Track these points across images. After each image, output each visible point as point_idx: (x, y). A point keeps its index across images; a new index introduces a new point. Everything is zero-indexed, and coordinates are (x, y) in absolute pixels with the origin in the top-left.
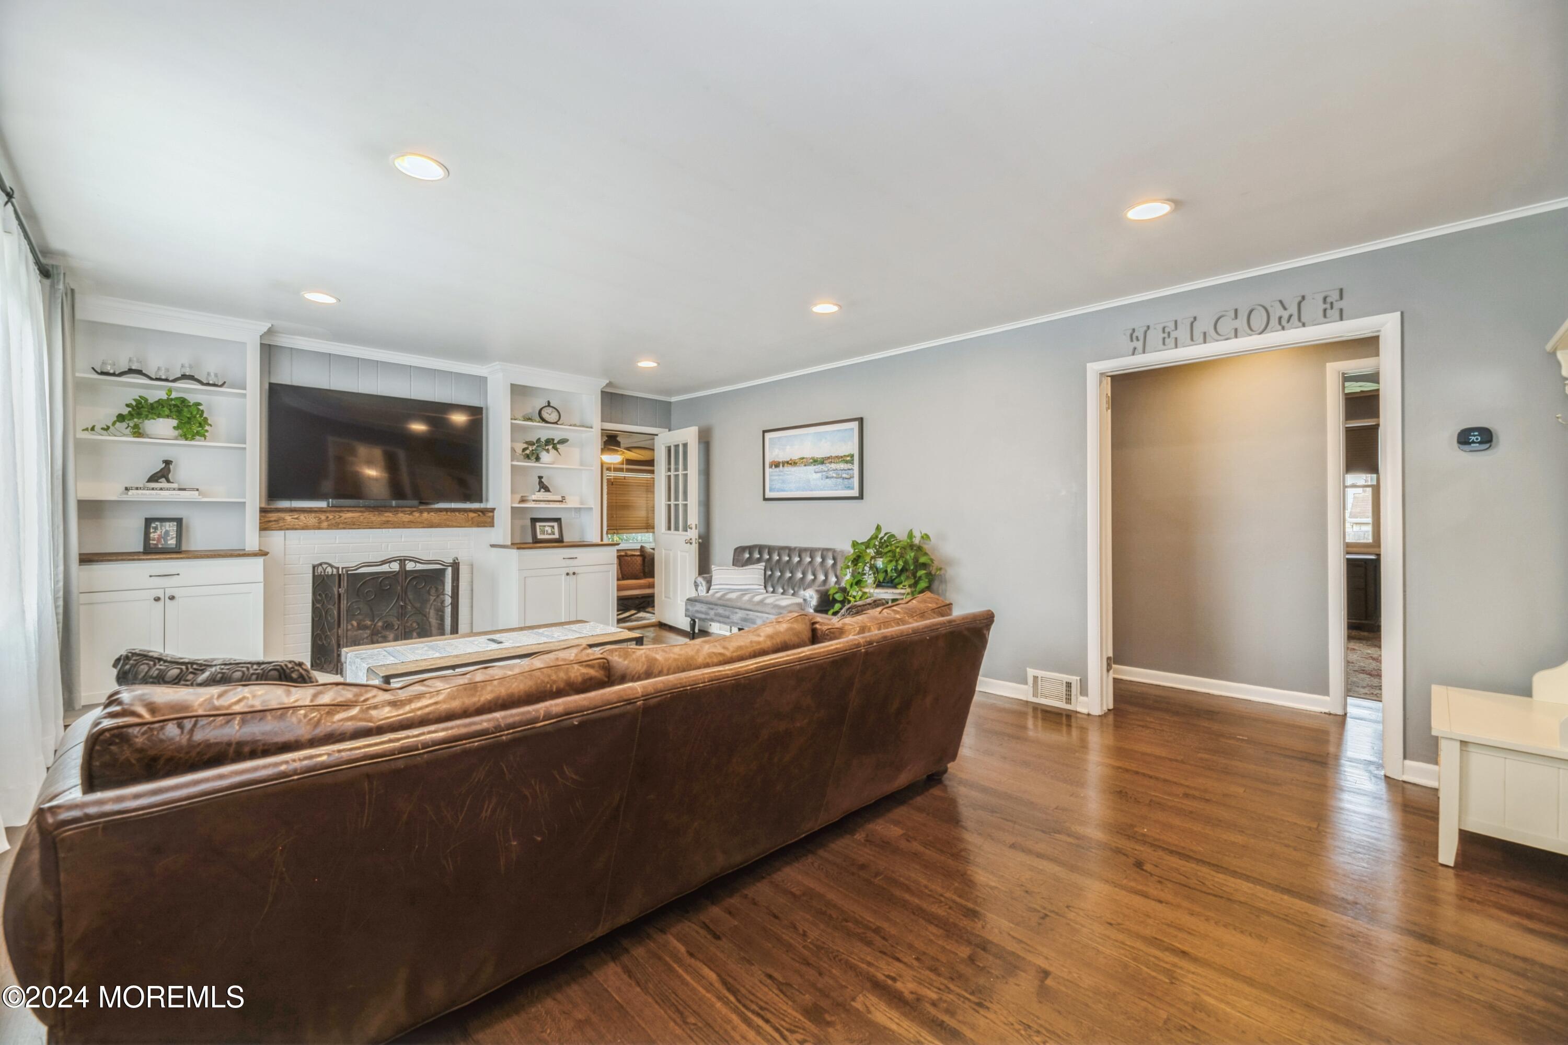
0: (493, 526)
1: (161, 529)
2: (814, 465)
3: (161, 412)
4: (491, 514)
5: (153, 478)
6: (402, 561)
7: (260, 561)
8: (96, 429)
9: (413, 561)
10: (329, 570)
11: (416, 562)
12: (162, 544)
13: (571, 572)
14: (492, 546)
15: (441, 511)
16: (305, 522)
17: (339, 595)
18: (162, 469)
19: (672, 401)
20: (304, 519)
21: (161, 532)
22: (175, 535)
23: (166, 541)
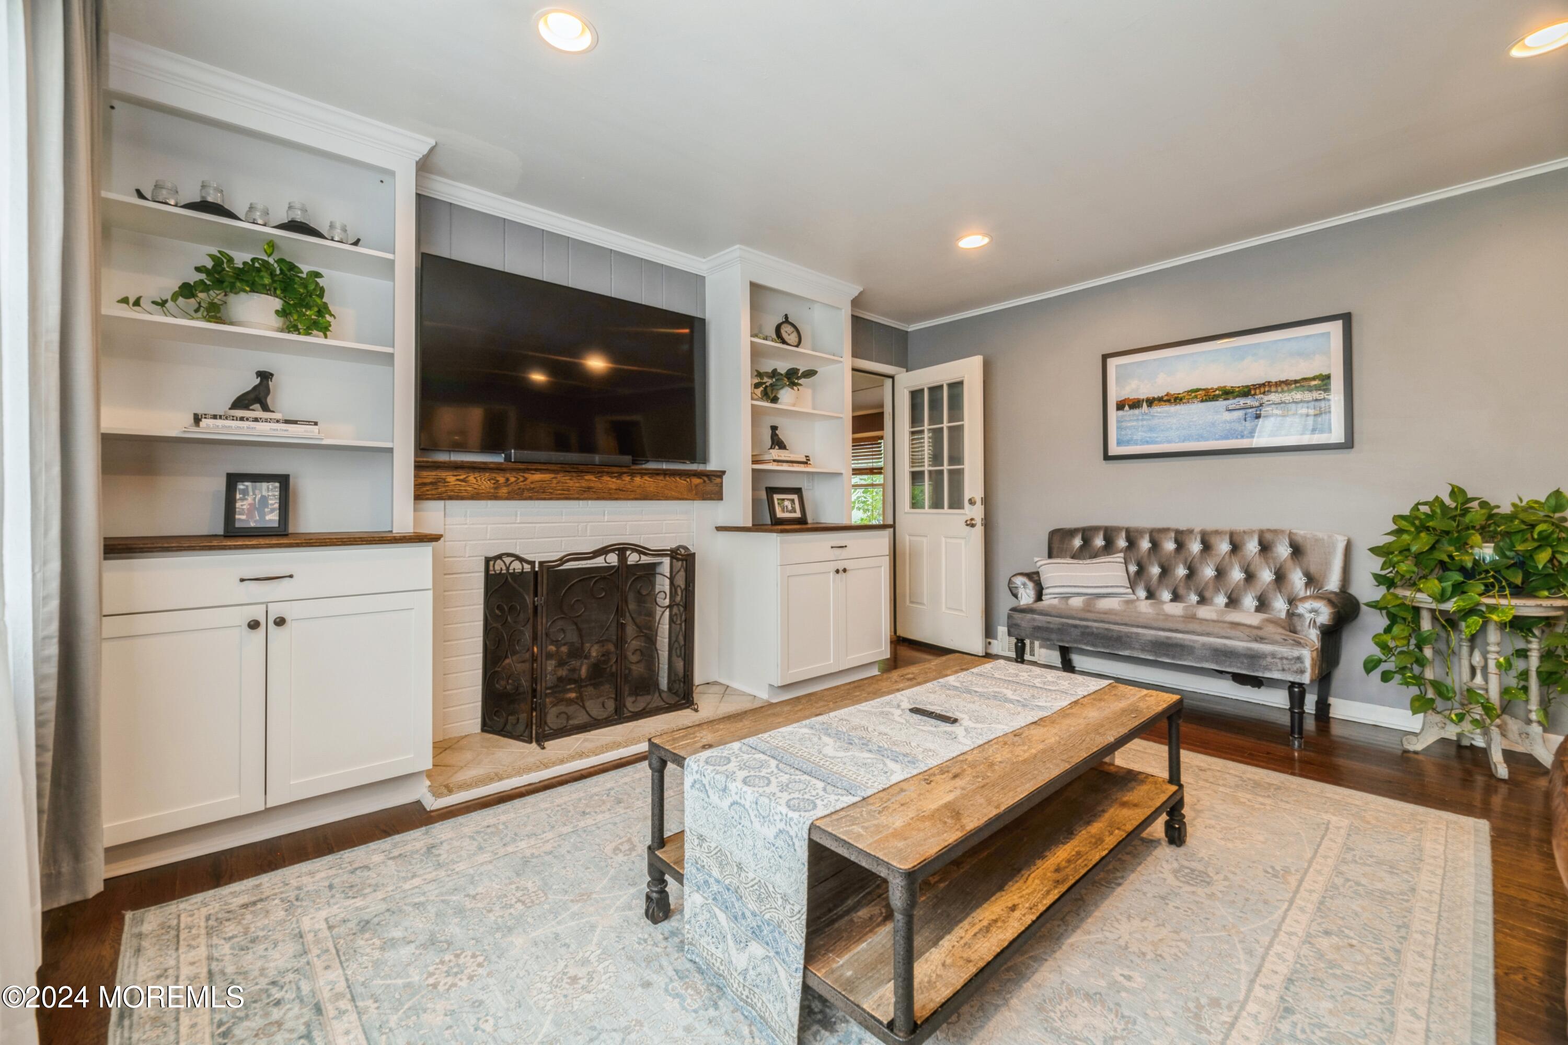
0: (722, 499)
1: (254, 494)
2: (1225, 399)
3: (257, 279)
4: (718, 480)
5: (242, 403)
6: (622, 550)
7: (426, 551)
8: (142, 302)
9: (637, 551)
10: (517, 566)
11: (640, 553)
12: (255, 521)
13: (841, 569)
14: (719, 529)
15: (658, 474)
16: (476, 486)
17: (535, 608)
18: (255, 388)
19: (909, 330)
20: (474, 481)
21: (255, 499)
22: (277, 506)
23: (262, 515)
